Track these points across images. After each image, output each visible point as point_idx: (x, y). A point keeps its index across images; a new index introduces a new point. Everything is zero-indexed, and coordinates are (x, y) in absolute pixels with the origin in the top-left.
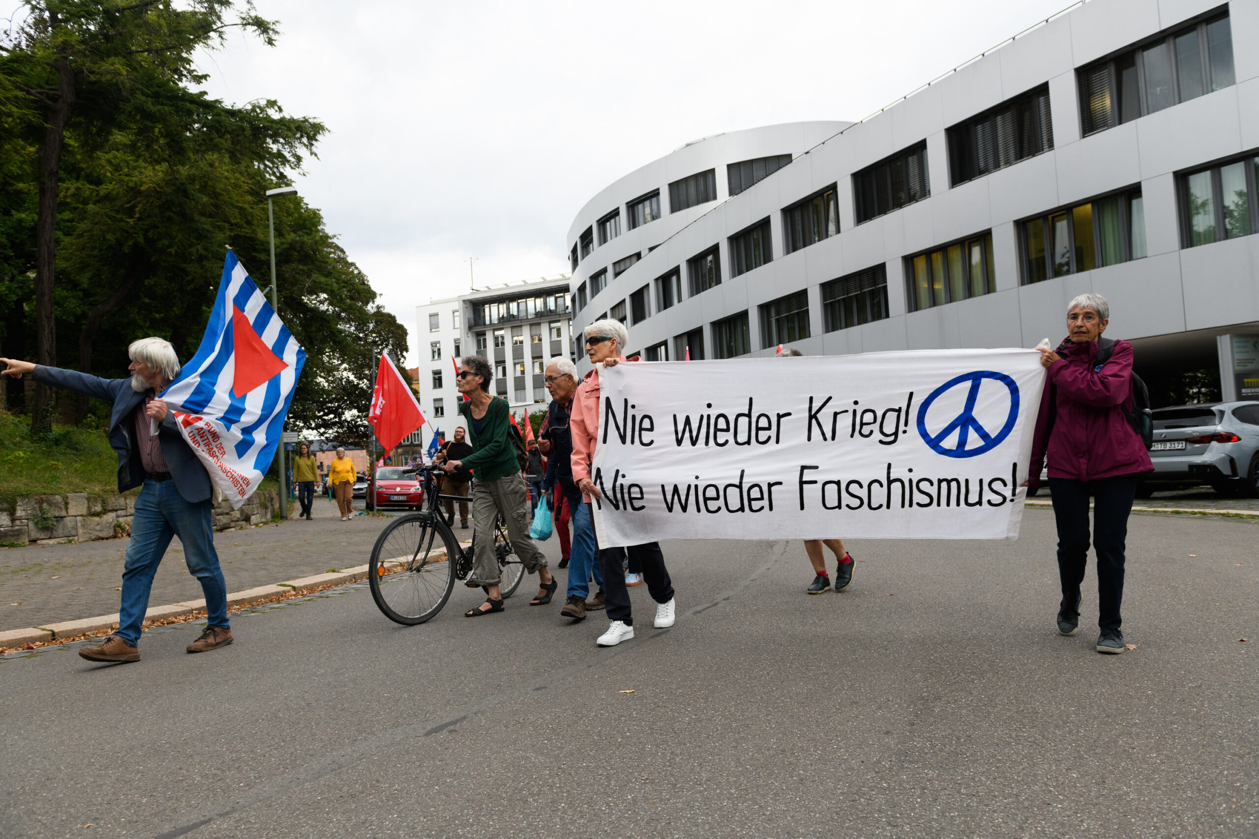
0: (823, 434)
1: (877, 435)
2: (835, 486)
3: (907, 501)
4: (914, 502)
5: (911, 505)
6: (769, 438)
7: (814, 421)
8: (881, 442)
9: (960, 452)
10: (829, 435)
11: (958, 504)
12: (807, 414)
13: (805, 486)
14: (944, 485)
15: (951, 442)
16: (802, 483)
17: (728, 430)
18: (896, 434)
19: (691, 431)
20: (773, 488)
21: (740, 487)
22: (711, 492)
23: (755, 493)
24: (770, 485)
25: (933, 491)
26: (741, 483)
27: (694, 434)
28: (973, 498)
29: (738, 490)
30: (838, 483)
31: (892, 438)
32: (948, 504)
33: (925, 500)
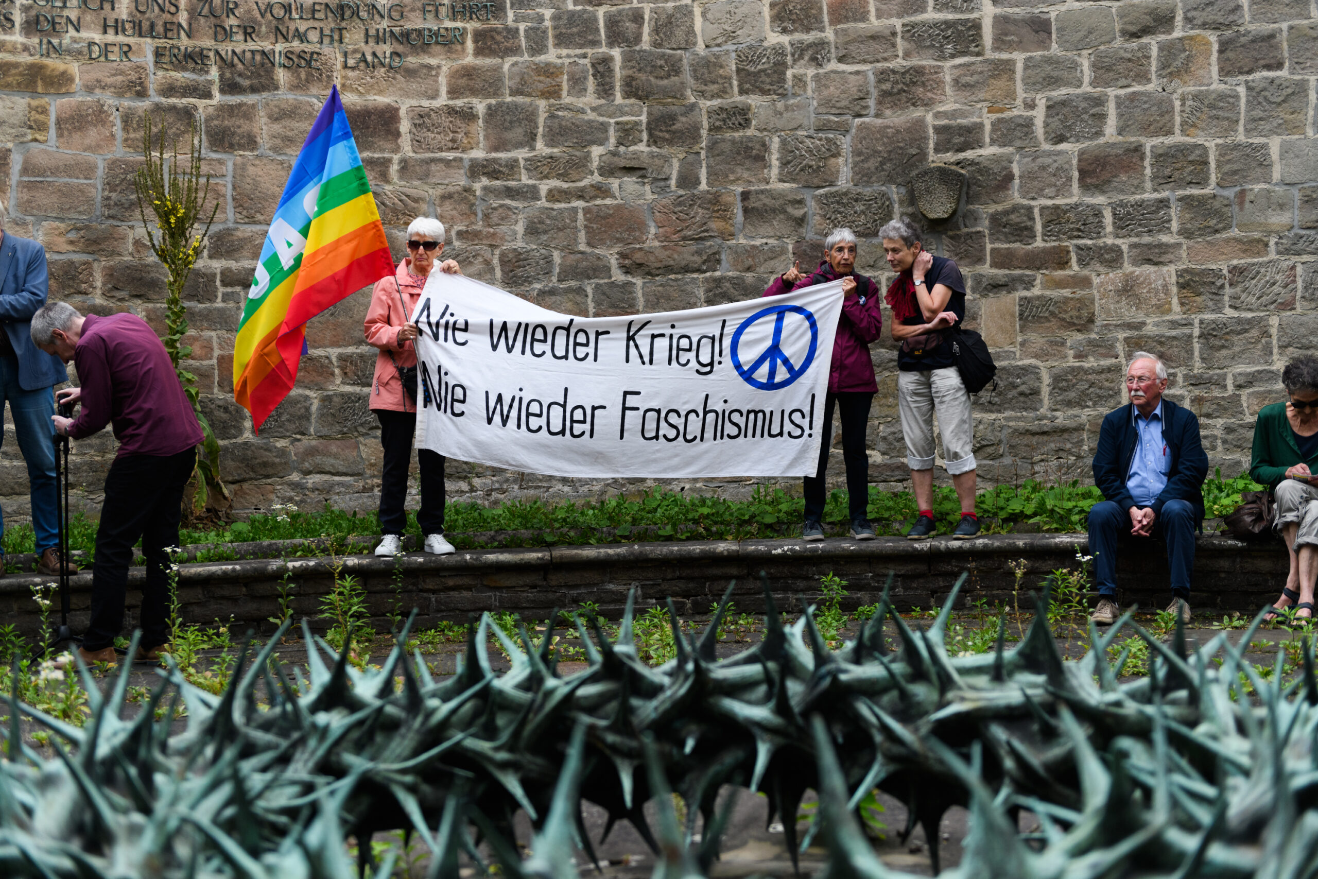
0: (641, 357)
1: (693, 364)
2: (655, 414)
3: (719, 434)
4: (725, 434)
5: (722, 438)
6: (587, 354)
7: (631, 343)
8: (698, 371)
9: (771, 385)
10: (647, 359)
11: (762, 436)
12: (625, 335)
13: (627, 412)
14: (752, 416)
15: (762, 374)
16: (625, 409)
17: (545, 341)
18: (711, 364)
19: (507, 338)
20: (597, 412)
21: (564, 406)
22: (535, 408)
23: (578, 415)
24: (594, 408)
25: (741, 421)
26: (565, 402)
27: (510, 342)
28: (775, 430)
29: (561, 409)
30: (658, 411)
31: (708, 369)
32: (754, 436)
33: (734, 431)
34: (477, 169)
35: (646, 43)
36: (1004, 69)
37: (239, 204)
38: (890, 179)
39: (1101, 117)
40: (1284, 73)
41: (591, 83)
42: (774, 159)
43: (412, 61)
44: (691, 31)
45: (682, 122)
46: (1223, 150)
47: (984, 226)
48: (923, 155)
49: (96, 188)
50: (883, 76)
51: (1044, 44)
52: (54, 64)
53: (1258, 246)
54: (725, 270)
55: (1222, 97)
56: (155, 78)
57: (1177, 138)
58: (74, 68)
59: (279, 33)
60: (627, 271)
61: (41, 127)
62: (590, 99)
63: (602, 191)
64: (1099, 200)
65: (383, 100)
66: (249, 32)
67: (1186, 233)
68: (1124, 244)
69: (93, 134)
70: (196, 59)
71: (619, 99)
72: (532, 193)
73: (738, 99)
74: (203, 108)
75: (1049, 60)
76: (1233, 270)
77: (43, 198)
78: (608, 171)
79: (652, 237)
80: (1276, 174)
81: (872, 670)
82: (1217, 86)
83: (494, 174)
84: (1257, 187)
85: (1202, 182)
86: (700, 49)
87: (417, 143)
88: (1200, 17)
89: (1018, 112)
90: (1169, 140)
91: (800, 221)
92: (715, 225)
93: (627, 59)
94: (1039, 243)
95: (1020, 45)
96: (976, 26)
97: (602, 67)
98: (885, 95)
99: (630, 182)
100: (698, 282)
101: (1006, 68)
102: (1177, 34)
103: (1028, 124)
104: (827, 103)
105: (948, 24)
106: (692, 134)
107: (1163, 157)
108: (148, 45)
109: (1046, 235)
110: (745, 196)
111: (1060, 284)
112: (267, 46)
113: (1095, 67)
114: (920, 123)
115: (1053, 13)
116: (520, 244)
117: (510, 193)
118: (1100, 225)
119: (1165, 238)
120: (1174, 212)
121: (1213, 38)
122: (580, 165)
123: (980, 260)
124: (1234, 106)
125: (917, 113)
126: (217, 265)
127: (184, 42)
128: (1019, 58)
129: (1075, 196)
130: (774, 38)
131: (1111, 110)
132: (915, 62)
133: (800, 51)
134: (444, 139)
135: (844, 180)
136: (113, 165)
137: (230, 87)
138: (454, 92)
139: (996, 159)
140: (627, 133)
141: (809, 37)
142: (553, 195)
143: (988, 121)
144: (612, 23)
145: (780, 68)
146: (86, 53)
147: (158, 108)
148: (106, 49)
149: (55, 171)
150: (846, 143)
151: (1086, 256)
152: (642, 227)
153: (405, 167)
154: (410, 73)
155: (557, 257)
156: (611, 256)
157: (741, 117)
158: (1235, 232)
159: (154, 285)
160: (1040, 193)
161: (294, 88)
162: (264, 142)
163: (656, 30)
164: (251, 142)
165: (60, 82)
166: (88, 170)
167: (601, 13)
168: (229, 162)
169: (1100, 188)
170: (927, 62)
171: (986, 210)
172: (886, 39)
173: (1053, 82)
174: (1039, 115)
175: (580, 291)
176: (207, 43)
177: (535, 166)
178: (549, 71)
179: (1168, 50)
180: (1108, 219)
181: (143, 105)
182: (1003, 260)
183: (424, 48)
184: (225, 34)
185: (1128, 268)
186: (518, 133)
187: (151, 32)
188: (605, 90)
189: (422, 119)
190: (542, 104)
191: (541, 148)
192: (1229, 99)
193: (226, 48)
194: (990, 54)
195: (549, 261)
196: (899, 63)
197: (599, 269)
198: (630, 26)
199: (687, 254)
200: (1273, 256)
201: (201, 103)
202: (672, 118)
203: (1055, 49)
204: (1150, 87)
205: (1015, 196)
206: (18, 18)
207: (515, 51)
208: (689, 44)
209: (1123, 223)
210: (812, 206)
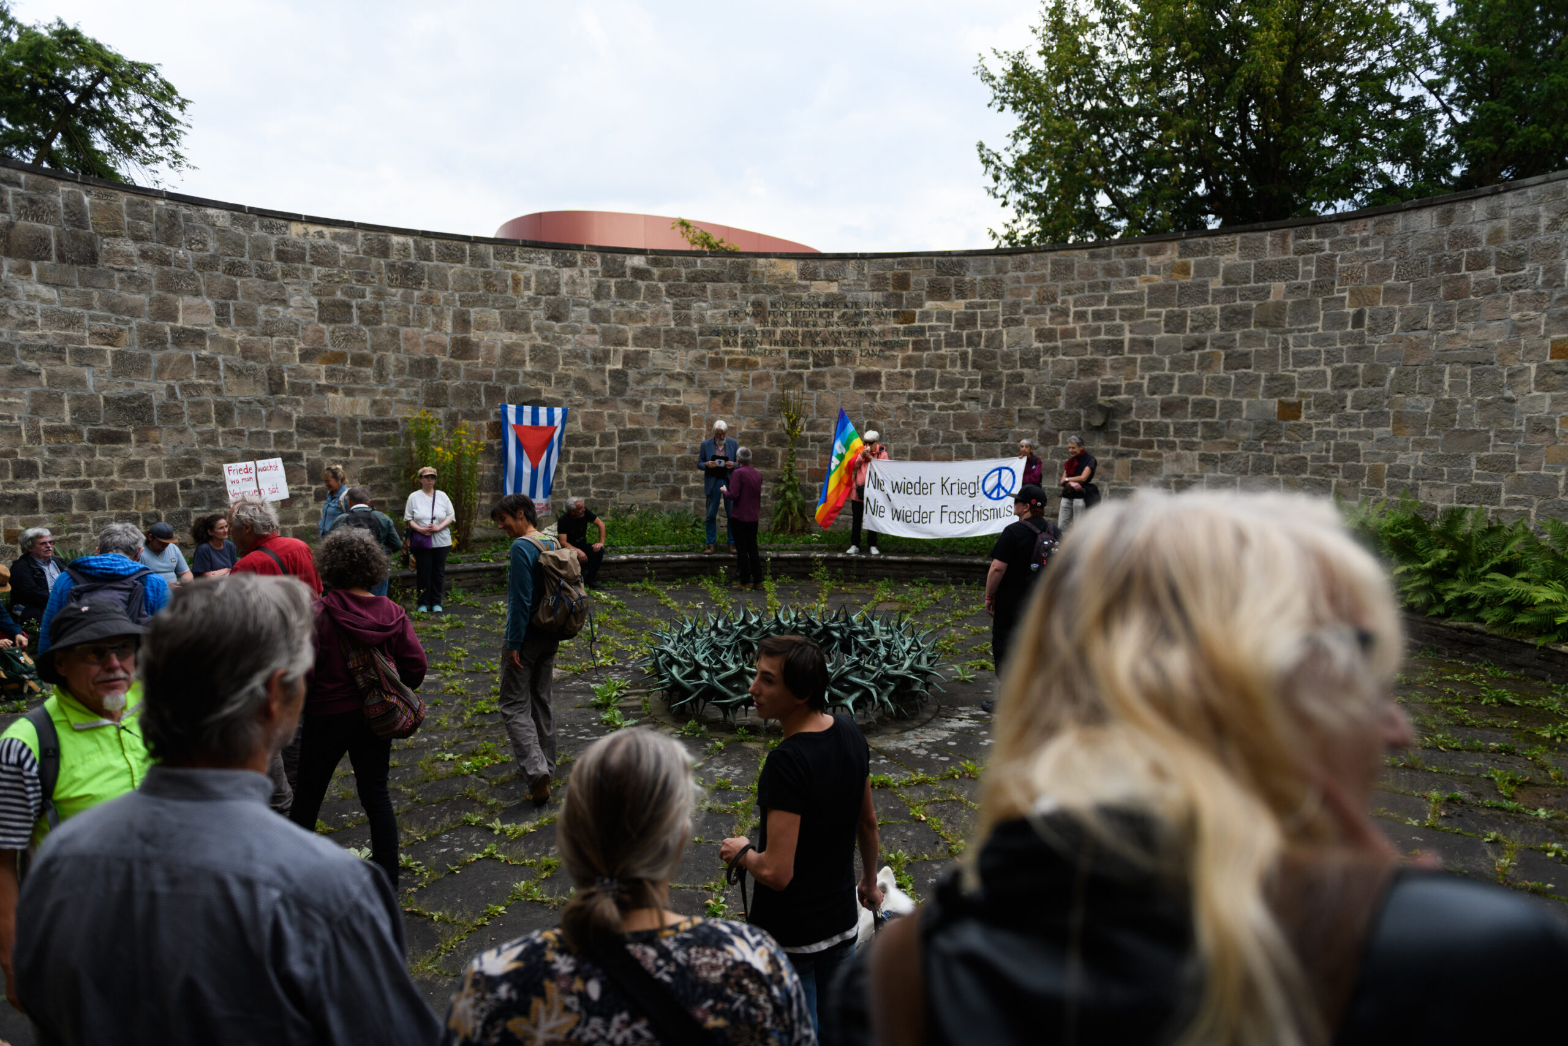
3: (979, 519)
4: (982, 519)
9: (998, 498)
11: (997, 518)
14: (992, 511)
15: (994, 495)
25: (989, 514)
32: (994, 519)
33: (986, 518)
34: (911, 397)
35: (982, 346)
36: (1133, 361)
37: (818, 410)
38: (1081, 406)
39: (1172, 385)
40: (1251, 371)
41: (959, 363)
42: (1033, 397)
43: (887, 353)
44: (1001, 341)
45: (994, 380)
46: (1223, 403)
47: (1119, 429)
48: (1095, 397)
49: (766, 405)
50: (1081, 362)
51: (1150, 351)
52: (752, 358)
53: (1235, 446)
54: (1010, 441)
55: (1224, 379)
56: (789, 362)
57: (1203, 396)
58: (759, 359)
59: (836, 343)
60: (969, 440)
61: (747, 382)
62: (958, 368)
63: (961, 407)
64: (1168, 421)
65: (875, 369)
66: (824, 343)
67: (1204, 438)
68: (1177, 440)
69: (765, 384)
70: (804, 354)
71: (970, 369)
72: (932, 407)
73: (1019, 370)
74: (806, 373)
75: (1152, 359)
76: (1223, 455)
77: (747, 409)
78: (964, 399)
79: (980, 427)
80: (1244, 415)
81: (835, 625)
82: (1222, 374)
83: (917, 399)
84: (1236, 420)
85: (1212, 416)
86: (1005, 348)
87: (888, 387)
88: (1217, 343)
89: (1136, 380)
90: (1199, 397)
91: (1042, 423)
92: (1007, 422)
93: (974, 352)
94: (1141, 437)
95: (1140, 352)
96: (1122, 342)
97: (964, 355)
98: (1081, 370)
99: (973, 403)
100: (998, 446)
101: (1134, 361)
102: (1207, 350)
103: (1140, 386)
104: (1056, 373)
105: (1110, 341)
106: (999, 385)
107: (1196, 404)
108: (786, 349)
109: (1145, 434)
110: (1020, 411)
111: (1149, 456)
112: (831, 348)
113: (1171, 363)
114: (1095, 383)
115: (1155, 338)
116: (926, 428)
117: (924, 407)
118: (1168, 432)
119: (1195, 439)
120: (1200, 428)
121: (1222, 353)
122: (952, 396)
123: (1116, 443)
124: (1229, 384)
125: (1094, 379)
126: (809, 434)
127: (800, 348)
128: (1139, 357)
129: (1158, 418)
130: (1036, 344)
131: (1176, 382)
132: (1095, 356)
133: (1047, 350)
134: (899, 385)
135: (1062, 406)
136: (772, 395)
137: (816, 365)
138: (903, 366)
139: (1126, 400)
140: (972, 383)
141: (1051, 345)
142: (941, 408)
143: (1124, 383)
144: (969, 337)
145: (1038, 357)
146: (763, 354)
147: (789, 374)
148: (771, 352)
149: (751, 398)
150: (1063, 390)
151: (1161, 445)
152: (977, 422)
153: (883, 395)
154: (886, 358)
155: (941, 433)
156: (963, 434)
157: (1019, 377)
158: (1225, 439)
159: (785, 441)
160: (1143, 416)
161: (841, 364)
162: (828, 385)
163: (987, 341)
164: (824, 386)
165: (753, 365)
166: (763, 398)
167: (965, 333)
168: (815, 394)
169: (1169, 416)
170: (1100, 357)
171: (1120, 422)
172: (1083, 346)
173: (1152, 368)
174: (1145, 382)
175: (950, 448)
176: (809, 348)
177: (934, 396)
178: (942, 357)
179: (1203, 357)
180: (1172, 429)
181: (784, 372)
182: (1125, 444)
183: (892, 348)
184: (816, 344)
185: (1178, 451)
186: (928, 383)
187: (788, 344)
188: (964, 365)
189: (890, 377)
190: (938, 371)
191: (937, 389)
192: (1227, 380)
193: (816, 349)
194: (1127, 355)
195: (938, 435)
196: (1088, 357)
197: (958, 439)
198: (976, 339)
199: (994, 434)
200: (1240, 450)
201: (805, 371)
202: (991, 377)
203: (1155, 354)
204: (1194, 373)
205: (1133, 417)
206: (740, 341)
207: (928, 349)
208: (1000, 346)
209: (1177, 432)
210: (1047, 416)
